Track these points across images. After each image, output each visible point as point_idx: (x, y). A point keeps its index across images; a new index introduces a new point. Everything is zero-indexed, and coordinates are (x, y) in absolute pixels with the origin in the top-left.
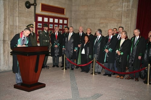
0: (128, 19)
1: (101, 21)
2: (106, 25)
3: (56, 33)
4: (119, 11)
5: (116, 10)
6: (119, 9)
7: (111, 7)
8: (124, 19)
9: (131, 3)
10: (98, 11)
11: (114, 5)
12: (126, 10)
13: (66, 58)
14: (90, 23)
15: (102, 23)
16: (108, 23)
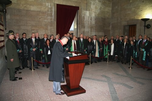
0: (52, 27)
1: (33, 28)
2: (37, 31)
3: (17, 39)
4: (46, 22)
5: (44, 21)
6: (46, 21)
7: (40, 19)
8: (49, 28)
9: (53, 17)
10: (29, 20)
11: (42, 17)
12: (50, 22)
13: (33, 60)
14: (23, 30)
15: (34, 30)
16: (38, 30)
